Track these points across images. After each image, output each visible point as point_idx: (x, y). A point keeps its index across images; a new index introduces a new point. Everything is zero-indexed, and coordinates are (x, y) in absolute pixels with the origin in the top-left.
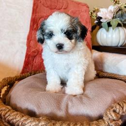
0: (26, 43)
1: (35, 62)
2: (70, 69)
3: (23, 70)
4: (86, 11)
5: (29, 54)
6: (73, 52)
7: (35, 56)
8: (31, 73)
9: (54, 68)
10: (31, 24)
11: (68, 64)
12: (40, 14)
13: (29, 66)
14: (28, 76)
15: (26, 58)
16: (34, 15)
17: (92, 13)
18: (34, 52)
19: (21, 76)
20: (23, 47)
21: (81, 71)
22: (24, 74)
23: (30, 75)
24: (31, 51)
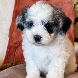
0: (8, 34)
1: (17, 54)
2: (50, 61)
3: (5, 60)
4: (69, 3)
5: (11, 45)
6: (53, 45)
7: (17, 48)
8: (12, 64)
9: (33, 59)
10: (13, 16)
11: (47, 57)
12: (22, 6)
13: (11, 56)
14: (9, 67)
15: (8, 49)
16: (17, 6)
17: (75, 5)
18: (16, 43)
19: (2, 66)
20: (5, 38)
21: (62, 64)
22: (5, 65)
23: (12, 66)
24: (13, 42)
